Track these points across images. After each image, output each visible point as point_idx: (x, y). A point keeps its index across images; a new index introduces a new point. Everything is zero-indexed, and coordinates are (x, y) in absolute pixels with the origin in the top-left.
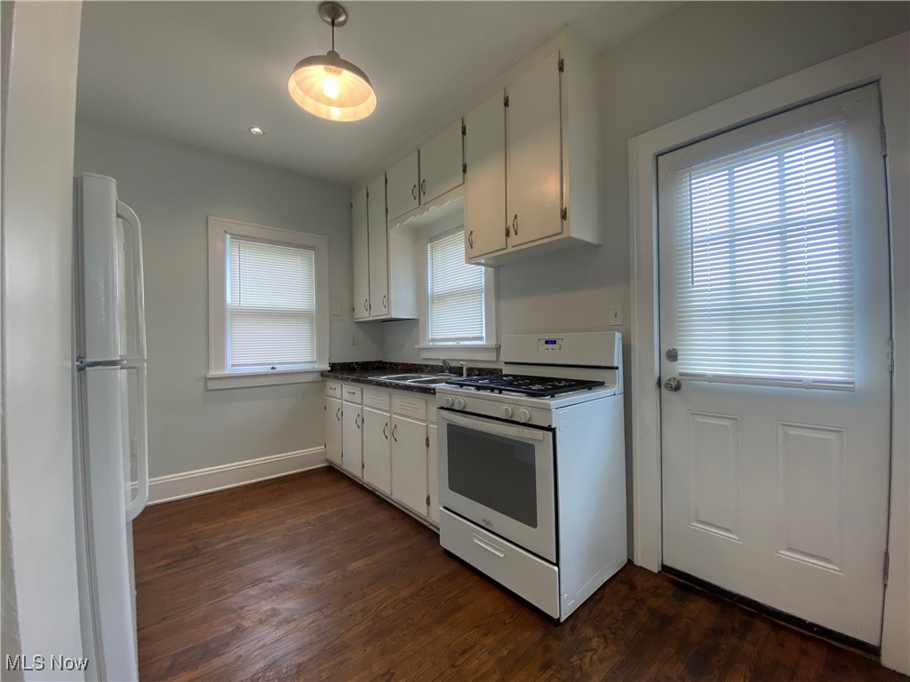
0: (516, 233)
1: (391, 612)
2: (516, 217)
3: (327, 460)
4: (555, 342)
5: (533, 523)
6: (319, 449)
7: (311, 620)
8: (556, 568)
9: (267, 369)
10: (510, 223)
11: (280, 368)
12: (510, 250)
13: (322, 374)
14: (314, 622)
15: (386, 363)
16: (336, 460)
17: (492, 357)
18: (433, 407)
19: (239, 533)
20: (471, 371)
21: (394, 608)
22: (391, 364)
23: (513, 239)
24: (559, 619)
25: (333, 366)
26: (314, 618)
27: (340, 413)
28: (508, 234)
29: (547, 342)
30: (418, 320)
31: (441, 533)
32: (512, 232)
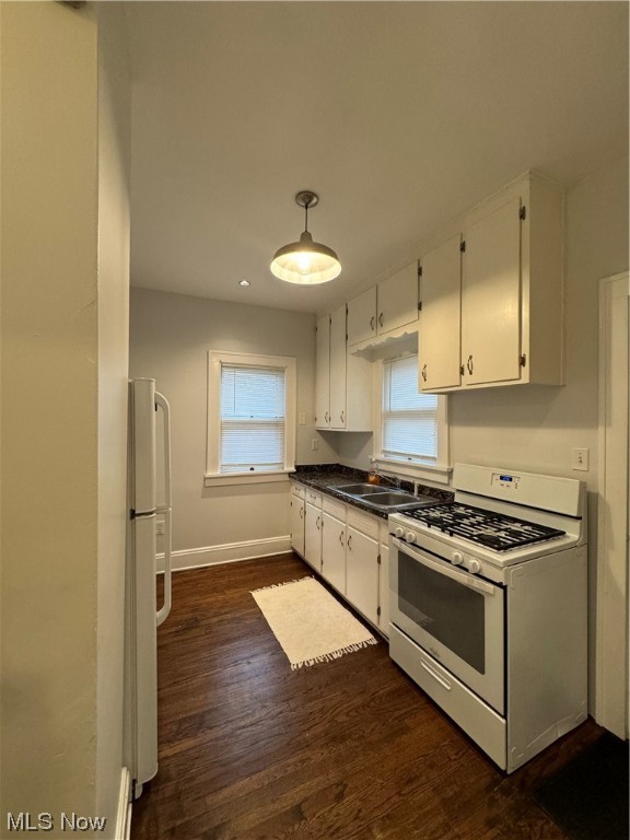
0: (471, 373)
1: (344, 718)
2: (471, 357)
3: (292, 548)
4: (511, 480)
5: (481, 670)
6: (287, 538)
7: (279, 710)
8: (503, 721)
9: (247, 471)
10: (465, 363)
11: (258, 470)
12: (464, 387)
13: (290, 474)
14: (281, 712)
15: (342, 466)
16: (300, 550)
17: (444, 479)
18: (385, 533)
19: (226, 610)
20: (422, 489)
21: (348, 715)
22: (347, 468)
23: (467, 378)
24: (506, 771)
25: (297, 467)
26: (282, 708)
27: (303, 512)
28: (462, 372)
29: (502, 478)
30: (371, 433)
31: (390, 642)
32: (466, 371)
